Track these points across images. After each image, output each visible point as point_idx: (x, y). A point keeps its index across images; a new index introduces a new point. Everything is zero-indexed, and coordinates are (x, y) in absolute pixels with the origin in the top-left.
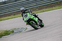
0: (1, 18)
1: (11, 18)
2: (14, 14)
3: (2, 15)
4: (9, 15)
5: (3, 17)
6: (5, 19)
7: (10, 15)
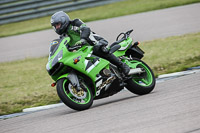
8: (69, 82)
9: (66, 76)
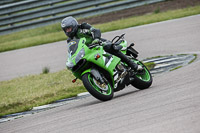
0: (115, 22)
1: (145, 21)
2: (155, 9)
3: (119, 12)
4: (141, 12)
5: (120, 18)
6: (126, 24)
7: (143, 13)
8: (92, 76)
9: (89, 71)
